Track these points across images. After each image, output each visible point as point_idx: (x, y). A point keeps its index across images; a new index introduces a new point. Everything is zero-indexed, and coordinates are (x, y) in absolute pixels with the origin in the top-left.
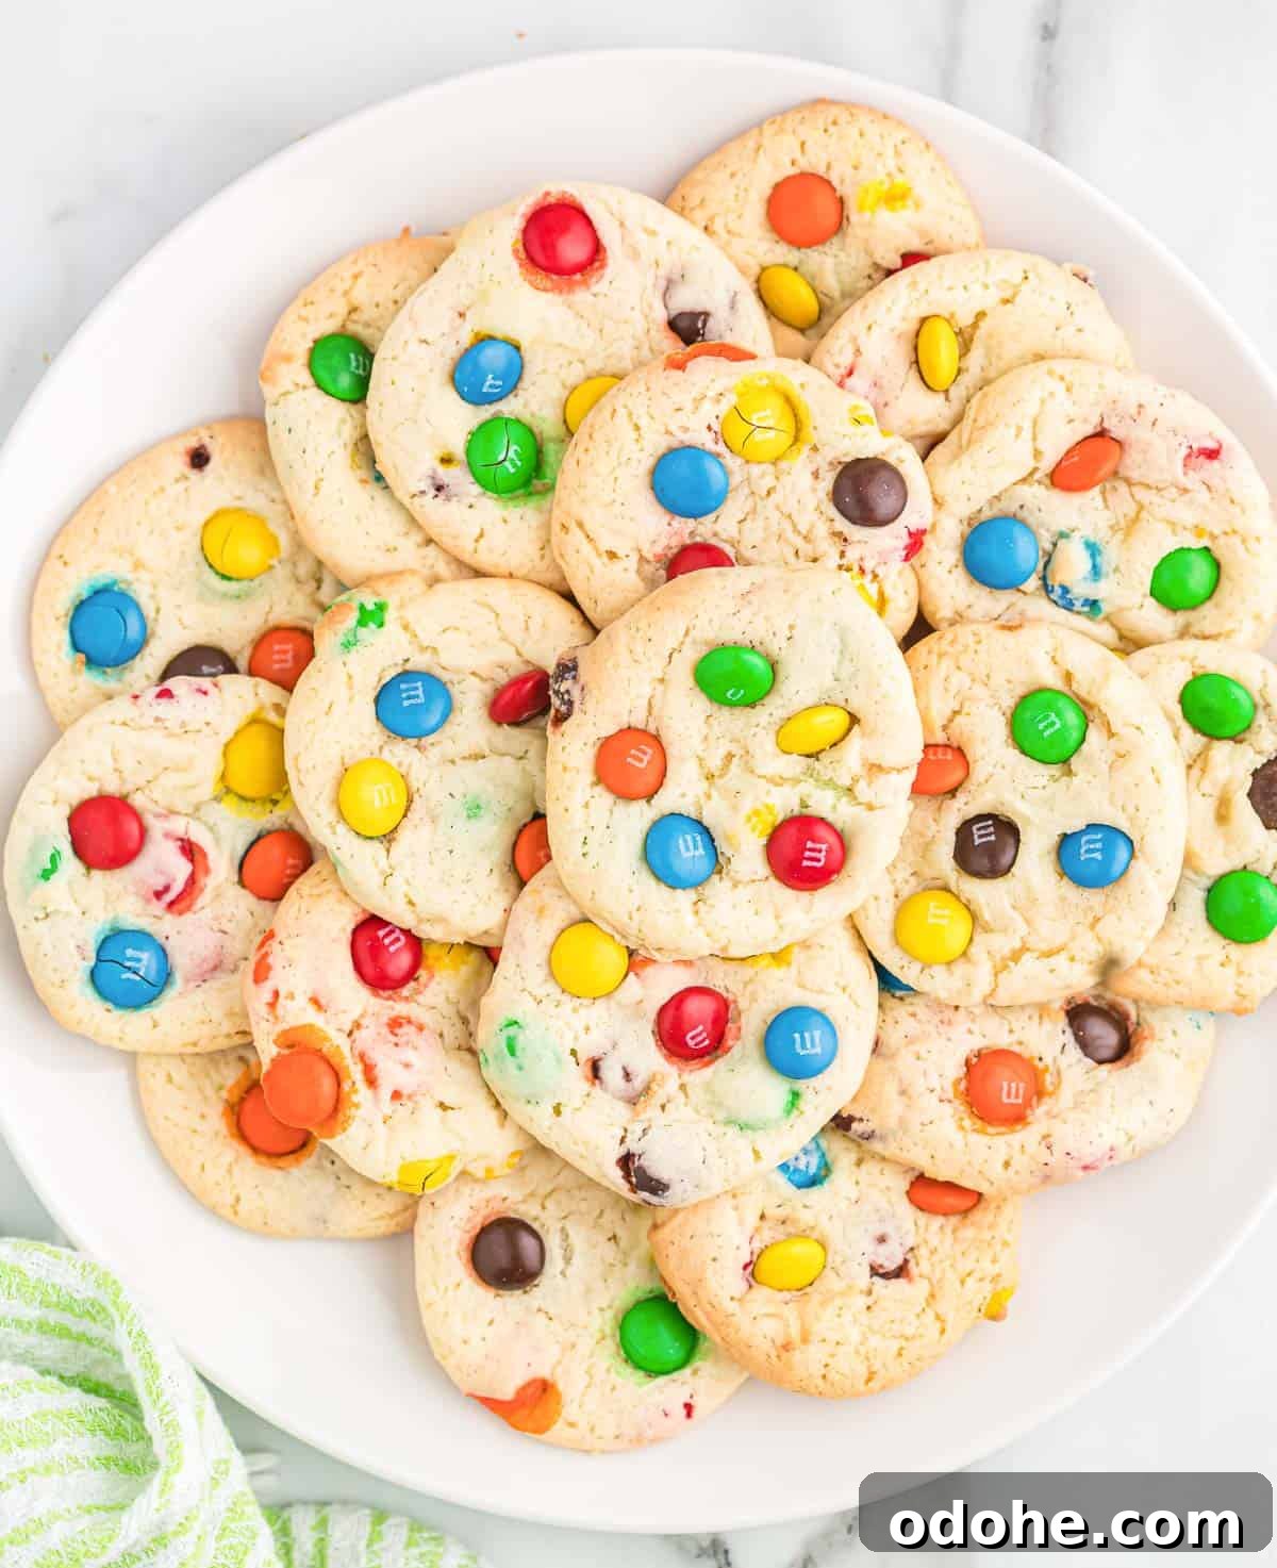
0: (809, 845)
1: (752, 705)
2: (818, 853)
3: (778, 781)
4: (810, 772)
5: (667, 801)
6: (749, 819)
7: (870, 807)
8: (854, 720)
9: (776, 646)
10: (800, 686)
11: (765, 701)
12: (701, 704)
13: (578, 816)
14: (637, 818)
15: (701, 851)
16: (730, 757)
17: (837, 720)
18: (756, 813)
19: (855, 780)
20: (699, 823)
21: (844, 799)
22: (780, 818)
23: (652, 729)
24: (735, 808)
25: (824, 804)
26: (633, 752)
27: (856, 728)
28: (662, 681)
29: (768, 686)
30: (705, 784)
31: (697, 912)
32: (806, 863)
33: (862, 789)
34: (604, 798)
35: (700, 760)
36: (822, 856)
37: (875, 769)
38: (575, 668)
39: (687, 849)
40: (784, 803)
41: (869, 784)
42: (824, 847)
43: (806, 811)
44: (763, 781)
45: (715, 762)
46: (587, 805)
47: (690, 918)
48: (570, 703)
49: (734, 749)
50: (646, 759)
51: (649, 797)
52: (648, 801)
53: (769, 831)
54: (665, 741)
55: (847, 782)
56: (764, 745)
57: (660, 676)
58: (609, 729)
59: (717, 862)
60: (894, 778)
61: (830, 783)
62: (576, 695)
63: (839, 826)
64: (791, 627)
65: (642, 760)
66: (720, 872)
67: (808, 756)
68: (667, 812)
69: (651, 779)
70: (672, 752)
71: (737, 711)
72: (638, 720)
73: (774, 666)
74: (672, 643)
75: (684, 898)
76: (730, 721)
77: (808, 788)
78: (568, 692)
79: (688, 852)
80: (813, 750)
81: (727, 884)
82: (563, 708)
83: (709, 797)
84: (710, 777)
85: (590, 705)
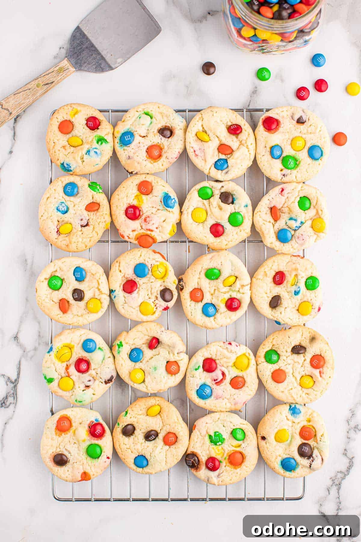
0: (233, 303)
1: (217, 279)
2: (235, 304)
3: (225, 293)
4: (230, 289)
5: (205, 301)
7: (243, 293)
8: (237, 277)
9: (219, 267)
10: (226, 273)
11: (220, 278)
12: (208, 281)
13: (189, 308)
14: (200, 305)
15: (213, 310)
16: (215, 290)
17: (233, 278)
18: (222, 300)
19: (239, 289)
20: (212, 304)
21: (238, 293)
22: (227, 300)
23: (199, 288)
24: (218, 300)
25: (234, 295)
26: (197, 293)
27: (237, 279)
28: (199, 278)
29: (219, 275)
30: (211, 296)
31: (215, 321)
32: (234, 307)
33: (241, 291)
34: (193, 303)
35: (209, 292)
36: (236, 305)
37: (243, 286)
38: (182, 280)
39: (210, 310)
40: (227, 297)
41: (242, 289)
42: (236, 303)
43: (231, 297)
44: (222, 293)
45: (212, 292)
46: (190, 305)
47: (213, 322)
48: (183, 286)
49: (216, 288)
50: (199, 294)
51: (201, 301)
52: (201, 302)
53: (225, 302)
54: (202, 289)
55: (238, 290)
56: (221, 286)
58: (191, 290)
59: (217, 310)
60: (246, 287)
61: (234, 291)
62: (184, 285)
63: (238, 298)
64: (221, 263)
65: (199, 295)
66: (218, 312)
67: (230, 286)
68: (205, 303)
69: (201, 297)
70: (204, 291)
71: (214, 281)
72: (196, 287)
73: (220, 271)
74: (199, 271)
75: (212, 318)
76: (214, 283)
77: (231, 293)
78: (182, 284)
79: (211, 310)
80: (230, 285)
81: (219, 314)
82: (182, 287)
83: (212, 298)
84: (212, 295)
85: (187, 286)
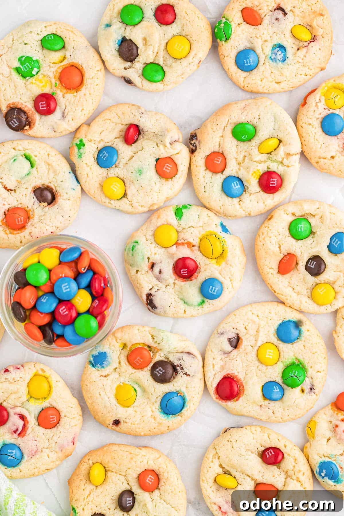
0: (271, 180)
1: (250, 140)
2: (274, 182)
3: (260, 162)
4: (269, 158)
5: (228, 172)
6: (252, 175)
7: (288, 167)
8: (280, 141)
9: (255, 122)
10: (264, 133)
11: (254, 138)
12: (235, 142)
13: (202, 180)
14: (220, 178)
15: (239, 186)
16: (245, 157)
17: (275, 142)
18: (254, 172)
19: (283, 159)
20: (238, 178)
21: (280, 165)
22: (262, 173)
23: (221, 151)
24: (248, 172)
25: (274, 167)
26: (216, 159)
27: (281, 143)
28: (222, 136)
29: (254, 134)
30: (238, 166)
31: (240, 204)
32: (271, 185)
33: (285, 161)
34: (209, 174)
35: (236, 159)
36: (275, 182)
37: (288, 155)
38: (196, 136)
39: (235, 186)
40: (262, 168)
41: (287, 159)
42: (276, 180)
43: (269, 170)
44: (255, 163)
45: (241, 159)
46: (204, 177)
47: (237, 206)
48: (196, 146)
49: (247, 155)
50: (220, 161)
51: (222, 172)
52: (222, 173)
53: (259, 177)
54: (225, 154)
55: (280, 160)
56: (255, 152)
57: (221, 135)
58: (208, 153)
59: (244, 189)
60: (294, 157)
61: (275, 161)
62: (197, 143)
63: (279, 173)
64: (259, 116)
65: (219, 161)
66: (245, 191)
67: (268, 154)
68: (228, 175)
69: (222, 167)
70: (228, 158)
71: (245, 143)
72: (216, 150)
73: (255, 128)
74: (224, 124)
75: (236, 200)
76: (244, 146)
77: (269, 163)
78: (195, 143)
79: (236, 187)
80: (269, 152)
81: (248, 194)
82: (194, 148)
83: (240, 169)
84: (239, 164)
85: (202, 147)
